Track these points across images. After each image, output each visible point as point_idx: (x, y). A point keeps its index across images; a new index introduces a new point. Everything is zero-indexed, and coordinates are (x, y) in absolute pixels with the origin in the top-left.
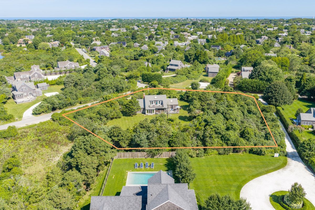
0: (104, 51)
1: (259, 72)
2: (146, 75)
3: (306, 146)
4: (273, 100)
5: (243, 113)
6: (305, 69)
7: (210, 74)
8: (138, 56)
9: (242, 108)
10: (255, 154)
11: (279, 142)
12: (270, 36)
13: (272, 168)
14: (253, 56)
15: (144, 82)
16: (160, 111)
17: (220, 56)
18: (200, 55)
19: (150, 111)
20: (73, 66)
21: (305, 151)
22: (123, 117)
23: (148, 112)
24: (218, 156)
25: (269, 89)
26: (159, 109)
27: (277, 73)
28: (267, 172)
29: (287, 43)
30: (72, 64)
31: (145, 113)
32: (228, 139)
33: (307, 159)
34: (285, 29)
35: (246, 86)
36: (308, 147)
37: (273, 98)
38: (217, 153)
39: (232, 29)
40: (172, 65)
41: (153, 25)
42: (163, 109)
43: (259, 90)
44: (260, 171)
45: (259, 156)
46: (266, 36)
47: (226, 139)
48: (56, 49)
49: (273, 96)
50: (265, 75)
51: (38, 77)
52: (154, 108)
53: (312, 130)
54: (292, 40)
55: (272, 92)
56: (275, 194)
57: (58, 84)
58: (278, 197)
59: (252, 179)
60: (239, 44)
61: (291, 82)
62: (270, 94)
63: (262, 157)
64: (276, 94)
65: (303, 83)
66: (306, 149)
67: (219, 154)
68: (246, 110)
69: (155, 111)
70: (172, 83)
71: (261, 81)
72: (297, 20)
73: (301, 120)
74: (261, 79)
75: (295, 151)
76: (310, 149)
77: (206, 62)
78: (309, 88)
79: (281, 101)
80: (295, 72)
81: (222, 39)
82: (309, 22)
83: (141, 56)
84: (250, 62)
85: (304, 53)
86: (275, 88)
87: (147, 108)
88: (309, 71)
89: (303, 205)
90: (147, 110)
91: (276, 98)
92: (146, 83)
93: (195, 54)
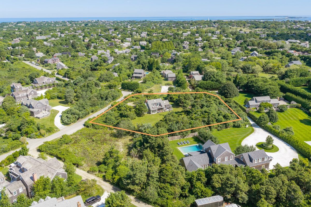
0: (60, 63)
1: (209, 75)
2: (126, 84)
3: (262, 118)
4: (229, 94)
5: (217, 105)
6: (231, 70)
7: (169, 79)
8: (94, 66)
9: (215, 102)
10: (236, 127)
11: (245, 119)
12: (190, 41)
13: (248, 133)
14: (195, 62)
15: (124, 89)
16: (160, 110)
17: (164, 62)
18: (154, 63)
19: (153, 111)
20: (51, 81)
21: (262, 122)
22: (137, 118)
23: (152, 112)
24: (218, 132)
25: (224, 88)
26: (159, 109)
27: (222, 75)
28: (248, 135)
29: (206, 47)
30: (50, 79)
31: (150, 113)
32: (221, 121)
33: (263, 125)
34: (197, 33)
35: (203, 86)
36: (263, 119)
37: (228, 94)
38: (217, 130)
39: (154, 34)
40: (136, 73)
41: (77, 31)
42: (162, 109)
43: (212, 88)
44: (244, 135)
45: (238, 128)
46: (187, 41)
47: (220, 121)
48: (6, 64)
49: (228, 92)
50: (214, 77)
51: (34, 94)
52: (157, 109)
53: (256, 110)
54: (209, 45)
55: (227, 89)
56: (258, 144)
57: (53, 99)
58: (260, 145)
59: (243, 140)
60: (171, 50)
61: (230, 80)
62: (226, 91)
63: (240, 128)
64: (230, 90)
65: (237, 81)
66: (262, 120)
67: (218, 130)
68: (218, 103)
69: (157, 111)
70: (146, 89)
71: (212, 82)
72: (199, 23)
73: (249, 105)
74: (212, 81)
75: (254, 123)
76: (264, 120)
77: (159, 68)
78: (243, 84)
79: (233, 94)
80: (226, 72)
81: (156, 46)
82: (208, 24)
83: (97, 66)
84: (193, 67)
85: (224, 57)
86: (228, 86)
87: (151, 109)
88: (234, 71)
89: (272, 146)
90: (152, 111)
91: (230, 93)
92: (126, 90)
93: (149, 62)
